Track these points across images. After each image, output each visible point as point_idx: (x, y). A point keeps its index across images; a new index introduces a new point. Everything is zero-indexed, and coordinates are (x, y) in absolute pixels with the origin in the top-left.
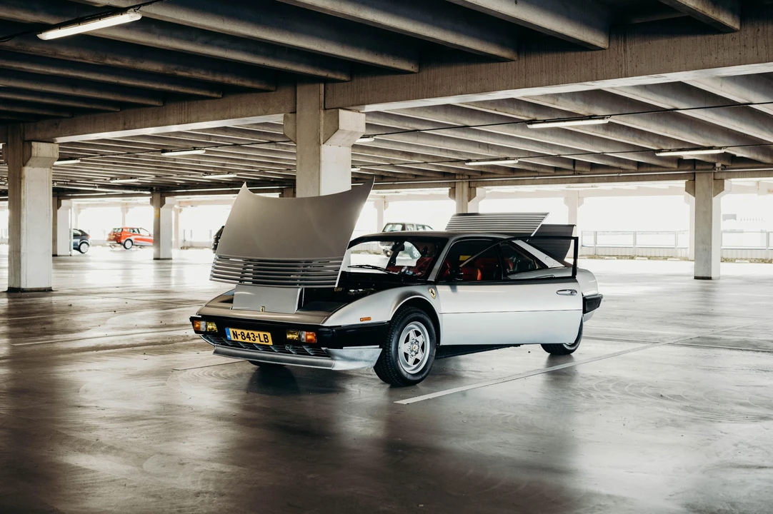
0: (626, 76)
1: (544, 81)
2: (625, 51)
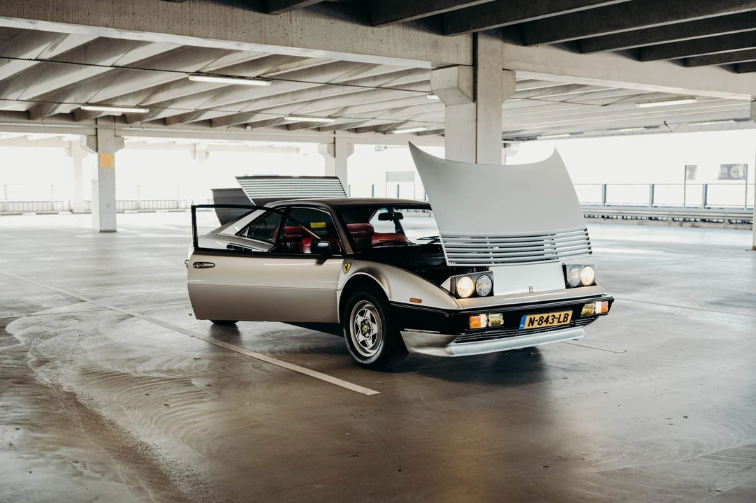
0: (293, 46)
2: (291, 21)
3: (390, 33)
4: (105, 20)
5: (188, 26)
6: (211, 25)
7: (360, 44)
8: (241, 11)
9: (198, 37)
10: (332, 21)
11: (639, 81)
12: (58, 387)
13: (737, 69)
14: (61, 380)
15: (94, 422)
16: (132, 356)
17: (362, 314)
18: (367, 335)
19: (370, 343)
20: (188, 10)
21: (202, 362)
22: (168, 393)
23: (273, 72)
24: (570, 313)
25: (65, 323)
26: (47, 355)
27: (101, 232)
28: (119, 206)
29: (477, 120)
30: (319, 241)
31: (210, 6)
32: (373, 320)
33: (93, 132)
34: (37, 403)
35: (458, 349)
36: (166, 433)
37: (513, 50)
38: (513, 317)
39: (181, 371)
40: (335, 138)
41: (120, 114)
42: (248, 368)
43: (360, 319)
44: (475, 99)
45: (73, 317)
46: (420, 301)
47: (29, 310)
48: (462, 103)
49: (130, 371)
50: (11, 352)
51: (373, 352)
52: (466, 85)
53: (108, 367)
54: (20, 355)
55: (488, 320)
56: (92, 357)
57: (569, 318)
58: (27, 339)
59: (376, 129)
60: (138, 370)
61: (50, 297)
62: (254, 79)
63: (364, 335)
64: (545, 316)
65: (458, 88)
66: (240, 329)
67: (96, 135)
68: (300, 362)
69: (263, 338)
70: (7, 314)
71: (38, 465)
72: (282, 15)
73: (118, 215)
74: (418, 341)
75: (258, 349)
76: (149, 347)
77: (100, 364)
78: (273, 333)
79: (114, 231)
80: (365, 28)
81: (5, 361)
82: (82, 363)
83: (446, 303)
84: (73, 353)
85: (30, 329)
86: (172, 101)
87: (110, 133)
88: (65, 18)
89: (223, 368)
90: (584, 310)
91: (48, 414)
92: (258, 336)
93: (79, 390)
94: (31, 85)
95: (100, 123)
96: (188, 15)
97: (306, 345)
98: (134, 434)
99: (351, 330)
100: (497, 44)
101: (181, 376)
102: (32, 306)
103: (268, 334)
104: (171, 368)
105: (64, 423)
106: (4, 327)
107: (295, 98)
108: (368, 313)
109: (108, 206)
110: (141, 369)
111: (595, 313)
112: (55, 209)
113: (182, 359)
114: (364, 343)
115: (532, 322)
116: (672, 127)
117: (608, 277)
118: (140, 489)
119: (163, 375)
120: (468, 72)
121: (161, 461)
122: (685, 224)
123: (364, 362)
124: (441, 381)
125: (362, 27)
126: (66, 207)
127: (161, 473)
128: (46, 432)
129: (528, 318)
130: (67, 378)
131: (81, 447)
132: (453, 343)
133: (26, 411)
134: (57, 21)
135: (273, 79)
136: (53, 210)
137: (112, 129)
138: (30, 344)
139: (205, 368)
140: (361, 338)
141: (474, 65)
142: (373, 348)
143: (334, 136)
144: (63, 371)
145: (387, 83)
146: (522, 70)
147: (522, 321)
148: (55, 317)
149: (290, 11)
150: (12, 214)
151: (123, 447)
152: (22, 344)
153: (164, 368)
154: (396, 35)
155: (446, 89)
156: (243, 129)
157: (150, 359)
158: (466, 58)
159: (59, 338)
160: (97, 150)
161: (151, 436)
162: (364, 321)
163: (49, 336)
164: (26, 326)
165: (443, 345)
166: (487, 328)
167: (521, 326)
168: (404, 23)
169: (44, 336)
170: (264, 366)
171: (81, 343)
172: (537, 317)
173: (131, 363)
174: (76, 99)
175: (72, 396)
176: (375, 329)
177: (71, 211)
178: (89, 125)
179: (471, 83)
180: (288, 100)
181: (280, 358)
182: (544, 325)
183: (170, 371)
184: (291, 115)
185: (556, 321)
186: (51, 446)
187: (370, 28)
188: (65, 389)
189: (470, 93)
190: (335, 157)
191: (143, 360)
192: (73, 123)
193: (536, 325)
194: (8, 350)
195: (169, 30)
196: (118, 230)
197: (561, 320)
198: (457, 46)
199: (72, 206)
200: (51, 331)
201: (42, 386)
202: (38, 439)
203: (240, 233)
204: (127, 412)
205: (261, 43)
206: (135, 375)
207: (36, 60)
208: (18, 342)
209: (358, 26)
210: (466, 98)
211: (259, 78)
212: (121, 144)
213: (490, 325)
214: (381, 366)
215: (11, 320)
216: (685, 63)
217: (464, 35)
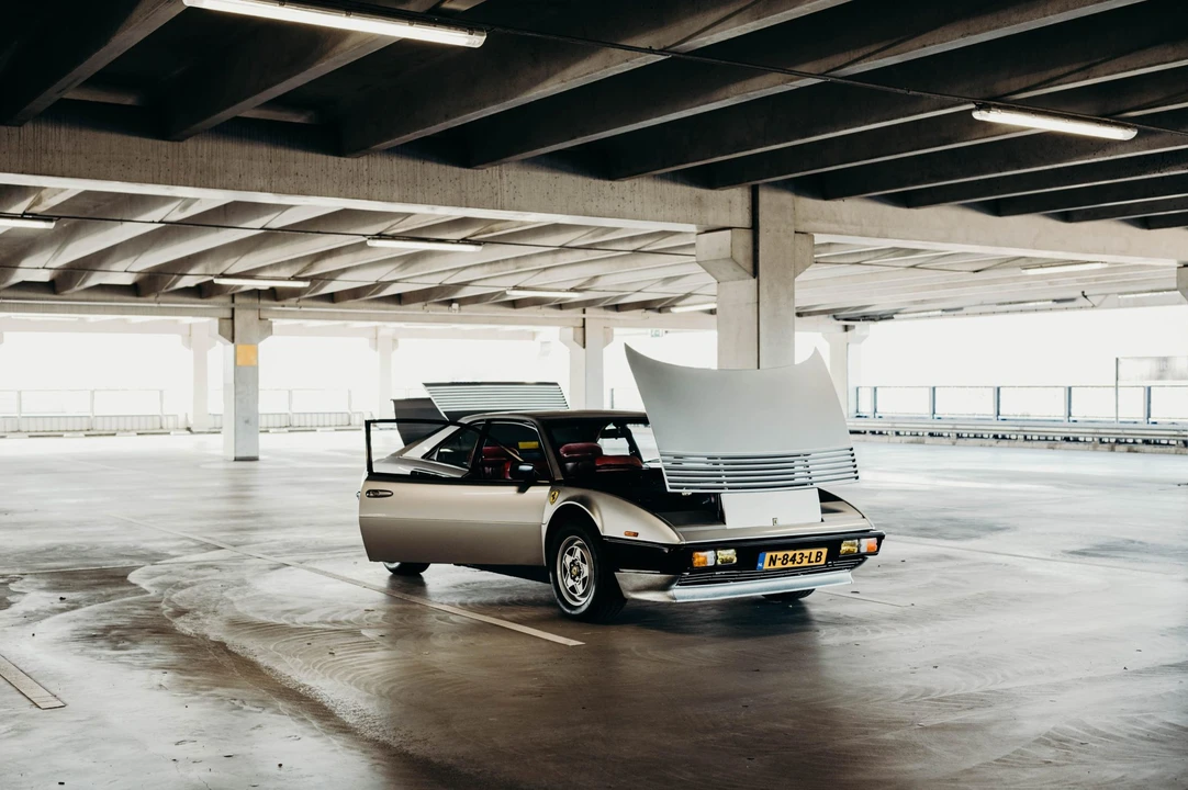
0: (502, 208)
1: (396, 195)
2: (501, 177)
3: (636, 188)
4: (260, 183)
5: (366, 188)
6: (396, 185)
7: (595, 203)
8: (435, 166)
9: (379, 200)
10: (557, 175)
11: (996, 244)
12: (204, 637)
13: (1147, 224)
14: (206, 630)
15: (249, 668)
16: (289, 607)
17: (571, 553)
18: (577, 579)
19: (580, 589)
20: (366, 167)
21: (375, 614)
22: (332, 643)
23: (484, 233)
24: (824, 551)
25: (200, 572)
26: (184, 605)
27: (236, 460)
28: (263, 423)
29: (758, 303)
30: (521, 464)
31: (395, 161)
32: (583, 560)
33: (228, 314)
34: (181, 650)
35: (683, 594)
36: (331, 677)
37: (809, 205)
38: (749, 555)
39: (349, 622)
40: (584, 319)
41: (267, 288)
42: (432, 619)
43: (569, 559)
44: (755, 273)
45: (212, 566)
46: (636, 535)
47: (154, 557)
48: (739, 279)
49: (287, 622)
50: (140, 603)
51: (584, 600)
52: (743, 254)
53: (262, 618)
54: (153, 605)
55: (717, 558)
56: (240, 608)
57: (824, 557)
58: (159, 590)
59: (646, 305)
60: (297, 621)
61: (180, 543)
62: (458, 242)
63: (573, 579)
64: (791, 553)
65: (732, 258)
66: (426, 580)
67: (233, 318)
68: (497, 614)
69: (454, 590)
70: (126, 563)
71: (195, 701)
72: (489, 169)
73: (261, 435)
74: (637, 584)
75: (446, 601)
76: (310, 598)
77: (251, 615)
78: (467, 584)
79: (255, 459)
80: (601, 182)
81: (136, 612)
82: (230, 614)
83: (667, 536)
84: (217, 604)
85: (159, 579)
86: (344, 271)
87: (251, 315)
88: (211, 182)
89: (401, 619)
90: (844, 548)
91: (197, 660)
92: (447, 587)
93: (229, 639)
94: (146, 250)
95: (238, 300)
96: (365, 173)
97: (507, 597)
98: (295, 678)
99: (559, 572)
100: (786, 198)
101: (349, 627)
102: (155, 554)
103: (461, 586)
104: (337, 619)
105: (215, 668)
106: (126, 577)
107: (519, 265)
108: (578, 552)
109: (247, 422)
110: (300, 621)
111: (859, 551)
112: (164, 425)
113: (351, 610)
114: (573, 588)
115: (773, 561)
116: (1095, 300)
117: (951, 520)
118: (304, 720)
119: (327, 626)
120: (746, 237)
121: (325, 699)
122: (1118, 447)
123: (573, 612)
124: (662, 633)
125: (597, 181)
126: (182, 424)
127: (326, 708)
128: (197, 675)
129: (768, 555)
130: (214, 630)
131: (238, 688)
132: (674, 586)
133: (171, 657)
134: (200, 187)
135: (485, 243)
136: (161, 428)
137: (255, 309)
138: (162, 594)
139: (379, 620)
140: (570, 583)
141: (754, 227)
142: (583, 595)
143: (584, 316)
144: (207, 621)
145: (648, 245)
146: (822, 233)
147: (760, 559)
148: (188, 566)
149: (500, 164)
150: (100, 435)
151: (285, 688)
152: (152, 594)
153: (329, 619)
154: (645, 190)
155: (716, 260)
156: (446, 308)
157: (311, 610)
158: (741, 217)
159: (197, 589)
160: (233, 341)
161: (314, 679)
162: (573, 562)
163: (184, 587)
164: (152, 575)
165: (664, 587)
166: (715, 568)
167: (760, 565)
168: (654, 176)
169: (178, 586)
170: (452, 618)
171: (225, 594)
172: (780, 554)
173: (289, 615)
174: (207, 269)
175: (221, 645)
176: (586, 570)
177: (189, 429)
178: (223, 304)
179: (749, 252)
180: (511, 268)
181: (470, 610)
182: (790, 565)
183: (334, 622)
184: (516, 288)
185: (806, 560)
186: (204, 687)
187: (608, 183)
188: (212, 638)
189: (749, 266)
190: (584, 347)
191: (302, 612)
192: (200, 300)
193: (779, 565)
194: (135, 601)
195: (342, 194)
196: (260, 457)
197: (813, 559)
198: (731, 203)
199: (191, 423)
200: (187, 581)
201: (183, 635)
202: (189, 681)
203: (427, 456)
204: (287, 659)
205: (461, 206)
206: (294, 626)
207: (160, 222)
208: (146, 592)
209: (592, 180)
210: (743, 272)
211: (465, 241)
212: (268, 330)
213: (719, 563)
214: (592, 617)
215: (132, 569)
216: (1067, 218)
217: (740, 189)
